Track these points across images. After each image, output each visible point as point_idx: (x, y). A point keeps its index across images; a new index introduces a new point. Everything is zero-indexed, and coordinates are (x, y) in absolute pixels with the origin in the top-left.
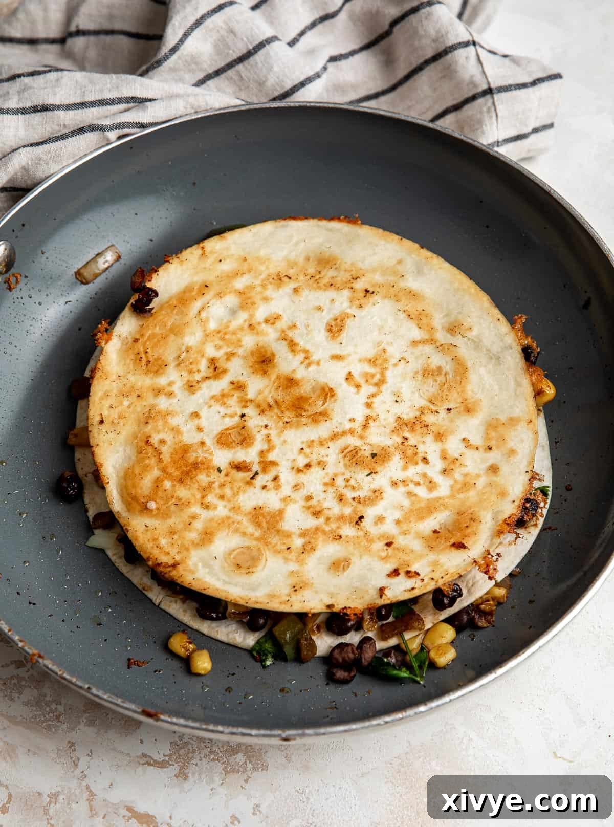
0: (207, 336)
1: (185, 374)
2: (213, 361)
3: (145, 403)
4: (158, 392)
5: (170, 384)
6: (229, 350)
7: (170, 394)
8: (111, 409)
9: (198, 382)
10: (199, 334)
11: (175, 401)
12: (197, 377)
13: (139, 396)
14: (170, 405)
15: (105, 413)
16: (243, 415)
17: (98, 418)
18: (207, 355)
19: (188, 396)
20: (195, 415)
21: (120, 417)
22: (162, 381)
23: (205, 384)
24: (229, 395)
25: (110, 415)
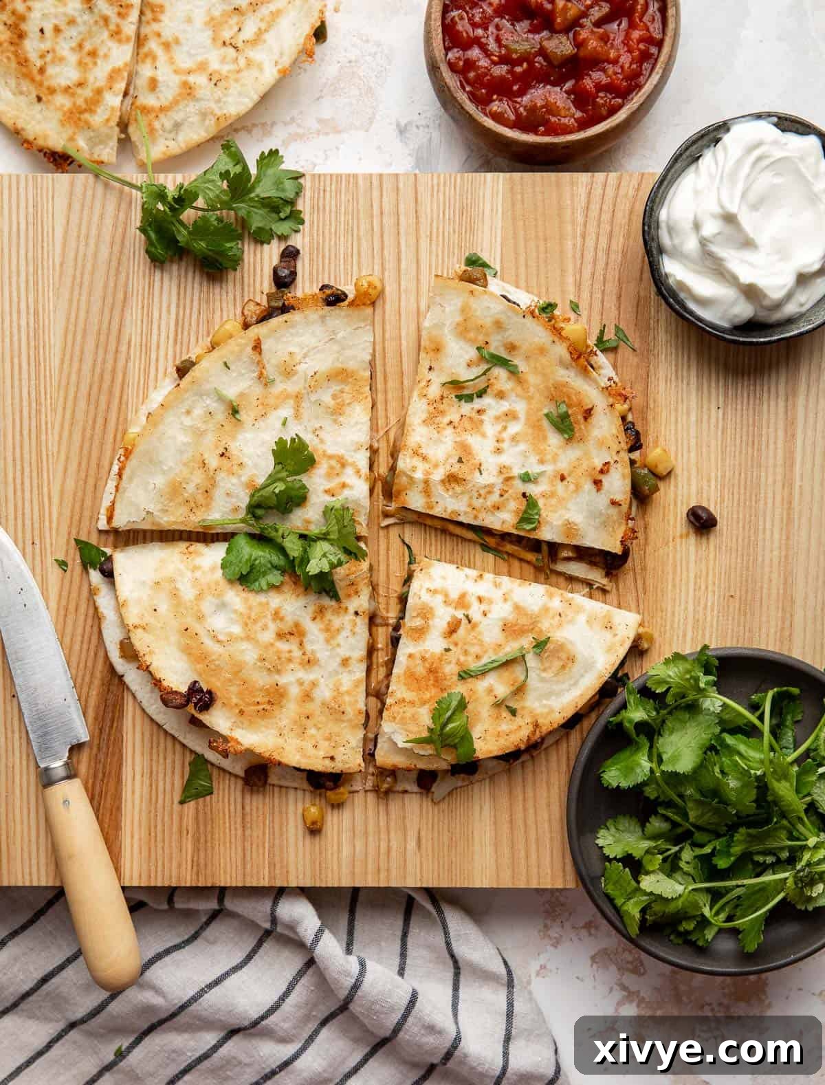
0: (248, 638)
1: (292, 666)
2: (280, 636)
3: (318, 713)
4: (307, 697)
5: (301, 684)
6: (269, 617)
7: (314, 684)
8: (319, 747)
9: (304, 654)
10: (245, 645)
11: (322, 680)
12: (297, 653)
13: (308, 717)
14: (327, 685)
15: (322, 754)
16: (356, 613)
17: (328, 762)
18: (272, 641)
19: (320, 666)
20: (345, 662)
21: (329, 739)
22: (294, 691)
23: (309, 647)
24: (328, 624)
25: (324, 749)
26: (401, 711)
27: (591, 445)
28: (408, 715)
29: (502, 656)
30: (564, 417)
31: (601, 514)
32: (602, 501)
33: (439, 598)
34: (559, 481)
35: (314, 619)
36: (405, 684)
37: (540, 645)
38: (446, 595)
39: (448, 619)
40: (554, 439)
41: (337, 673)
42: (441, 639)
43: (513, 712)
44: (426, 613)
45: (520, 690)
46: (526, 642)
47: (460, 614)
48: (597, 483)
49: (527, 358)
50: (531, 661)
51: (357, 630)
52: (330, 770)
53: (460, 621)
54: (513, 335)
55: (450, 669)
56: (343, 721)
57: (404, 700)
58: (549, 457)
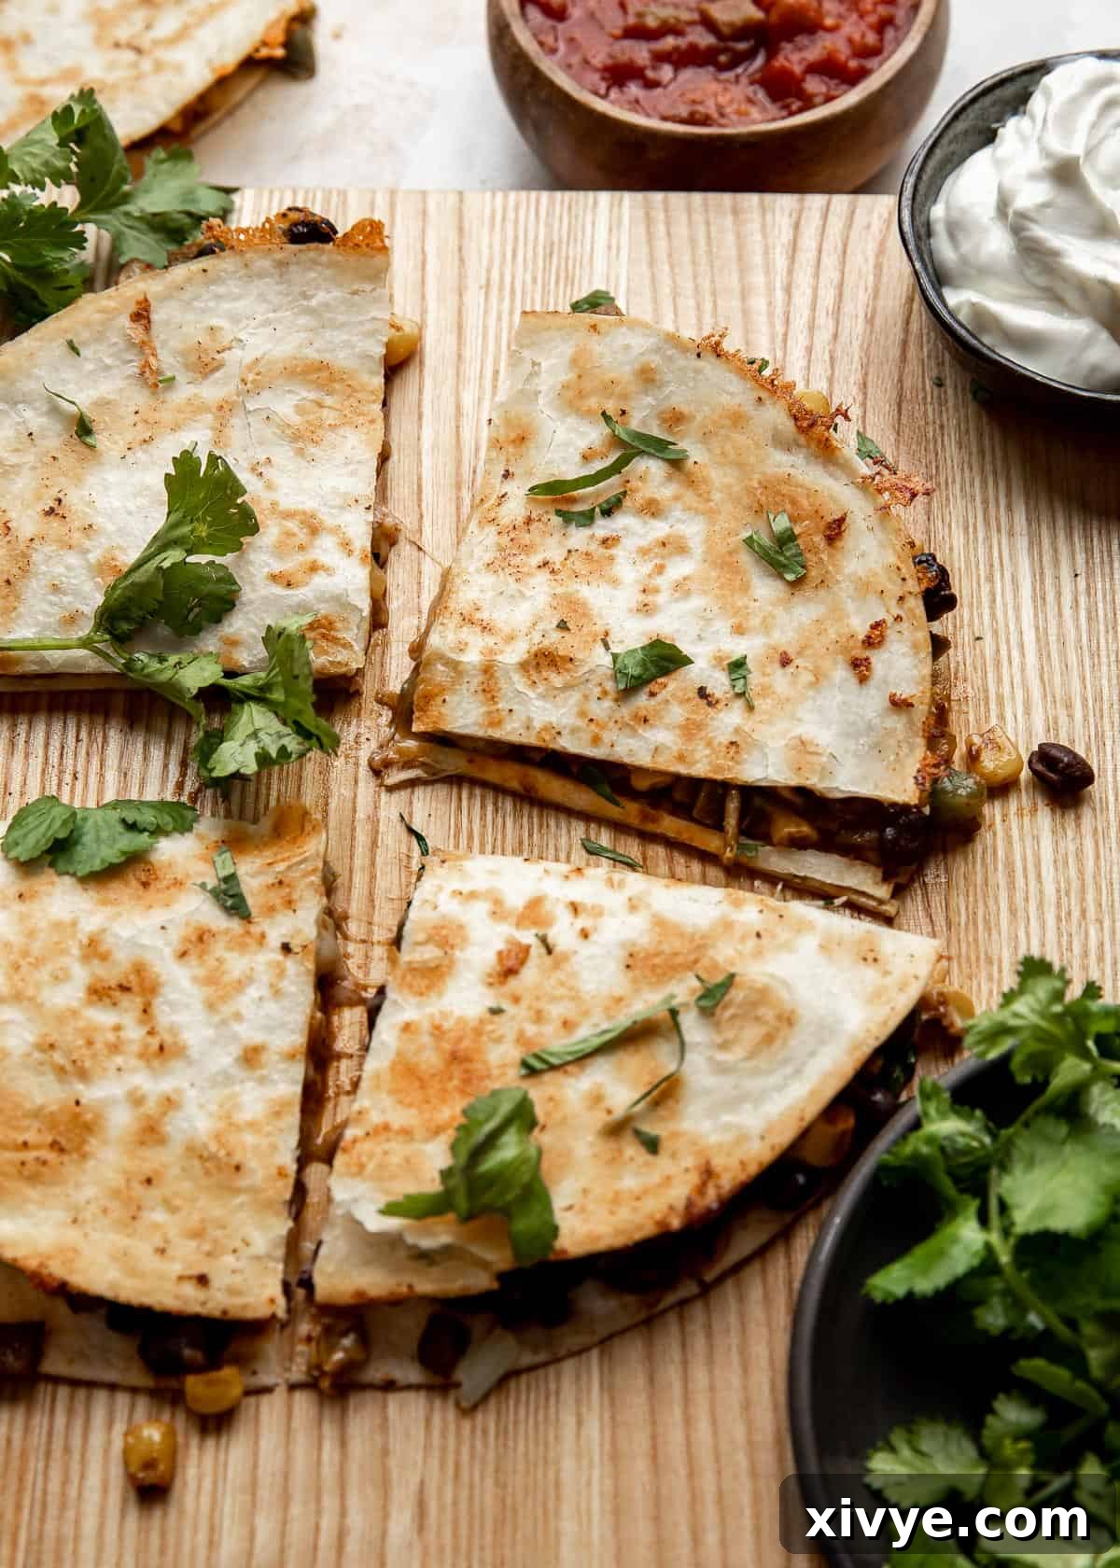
1: (119, 1060)
2: (98, 993)
3: (175, 1171)
4: (151, 1133)
5: (136, 1100)
6: (76, 950)
7: (170, 1103)
8: (170, 1252)
9: (151, 1033)
11: (192, 1093)
12: (134, 1033)
13: (149, 1181)
14: (201, 1106)
15: (177, 1268)
16: (286, 948)
17: (190, 1290)
19: (190, 1063)
20: (251, 1057)
21: (197, 1234)
22: (121, 1120)
23: (163, 1015)
24: (217, 969)
25: (186, 1256)
27: (844, 590)
28: (395, 1159)
29: (623, 1020)
30: (785, 539)
31: (870, 728)
32: (872, 702)
33: (482, 908)
34: (777, 665)
35: (183, 954)
36: (391, 1092)
37: (714, 997)
38: (498, 902)
39: (501, 946)
40: (765, 589)
41: (225, 1079)
42: (481, 989)
43: (652, 1145)
44: (447, 937)
45: (665, 1093)
46: (683, 990)
47: (528, 937)
48: (860, 667)
49: (706, 436)
50: (691, 1024)
51: (288, 986)
52: (195, 1308)
53: (527, 949)
54: (677, 396)
55: (501, 1057)
56: (238, 1191)
57: (386, 1127)
58: (755, 622)
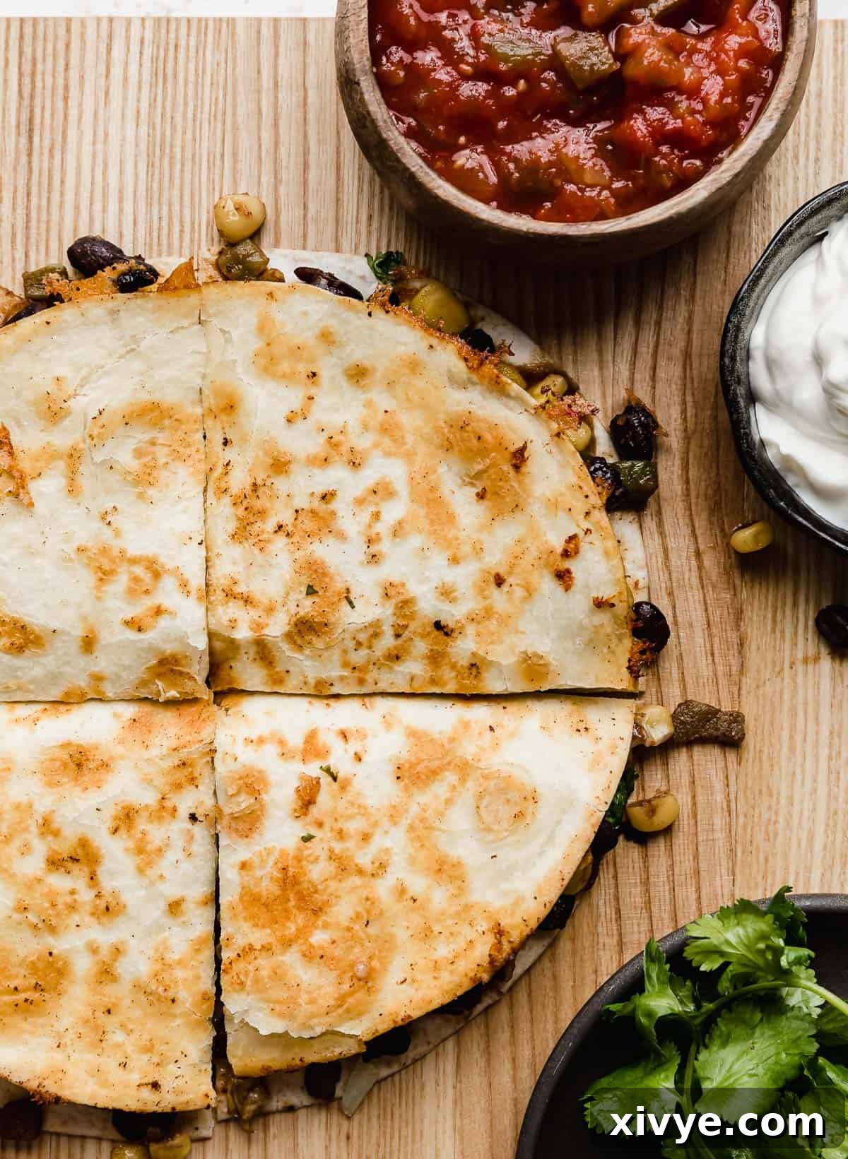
1: (76, 918)
3: (126, 1002)
4: (106, 974)
5: (95, 951)
7: (118, 951)
8: (129, 1067)
11: (133, 943)
13: (109, 1011)
14: (142, 952)
15: (137, 1078)
18: (39, 874)
21: (148, 1049)
22: (83, 965)
25: (140, 1068)
26: (251, 968)
34: (492, 586)
48: (563, 576)
56: (173, 1016)
57: (251, 948)
58: (465, 549)
